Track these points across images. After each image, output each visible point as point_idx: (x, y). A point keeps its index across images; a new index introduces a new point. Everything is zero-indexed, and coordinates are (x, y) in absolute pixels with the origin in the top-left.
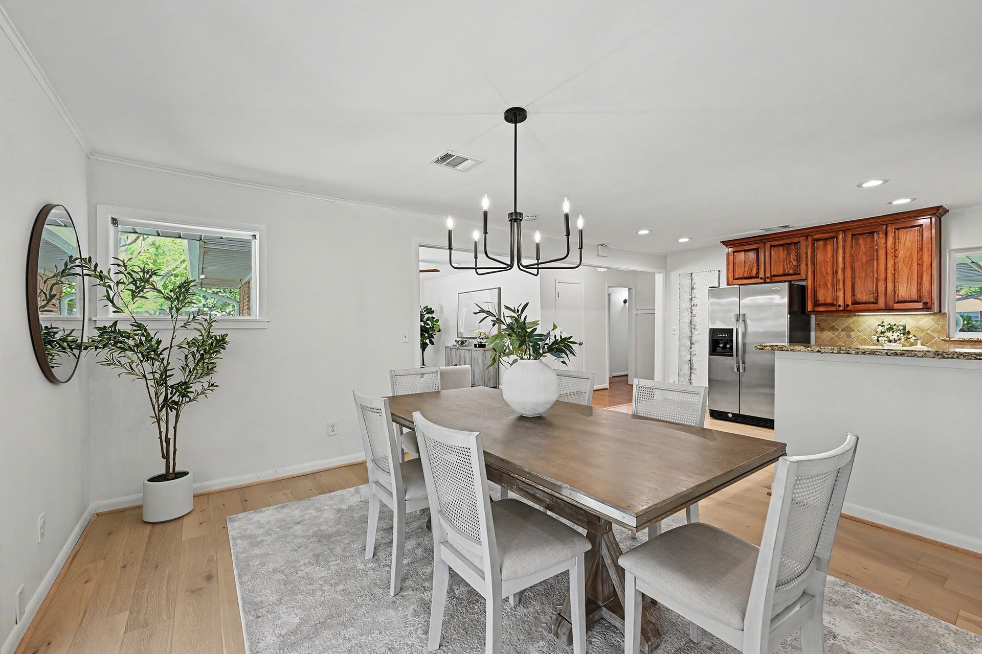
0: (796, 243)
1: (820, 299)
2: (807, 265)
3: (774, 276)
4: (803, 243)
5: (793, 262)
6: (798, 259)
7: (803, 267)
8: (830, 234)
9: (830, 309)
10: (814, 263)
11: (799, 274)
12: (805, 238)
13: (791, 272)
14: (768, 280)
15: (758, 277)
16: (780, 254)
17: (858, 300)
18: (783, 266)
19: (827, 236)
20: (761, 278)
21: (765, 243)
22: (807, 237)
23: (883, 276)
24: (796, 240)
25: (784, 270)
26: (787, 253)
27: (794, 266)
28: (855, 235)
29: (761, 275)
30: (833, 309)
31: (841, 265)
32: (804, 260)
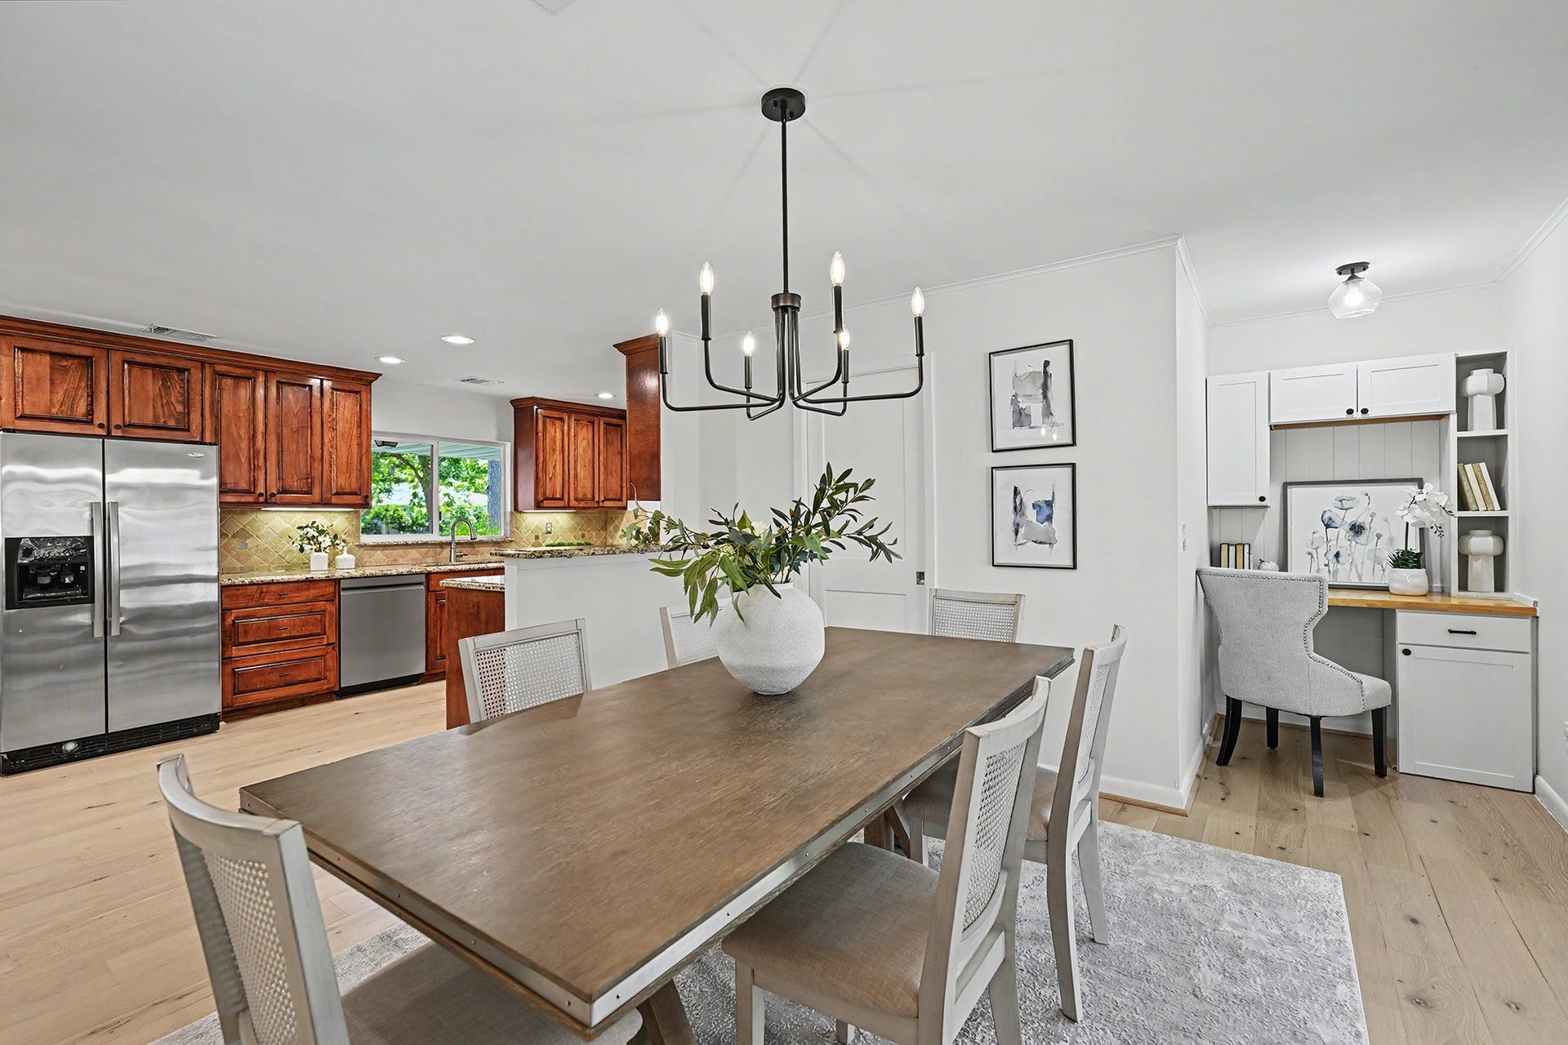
0: (181, 371)
1: (229, 482)
2: (202, 416)
3: (130, 426)
4: (196, 375)
5: (176, 405)
6: (187, 403)
7: (195, 418)
8: (243, 371)
9: (243, 500)
10: (217, 416)
11: (188, 430)
12: (199, 364)
13: (172, 423)
14: (115, 433)
15: (91, 422)
16: (150, 383)
17: (287, 488)
18: (154, 408)
19: (240, 372)
20: (101, 426)
21: (108, 350)
22: (203, 364)
23: (318, 455)
24: (181, 364)
25: (156, 416)
26: (163, 384)
27: (179, 413)
28: (282, 383)
29: (100, 417)
30: (250, 499)
31: (261, 428)
32: (199, 406)
